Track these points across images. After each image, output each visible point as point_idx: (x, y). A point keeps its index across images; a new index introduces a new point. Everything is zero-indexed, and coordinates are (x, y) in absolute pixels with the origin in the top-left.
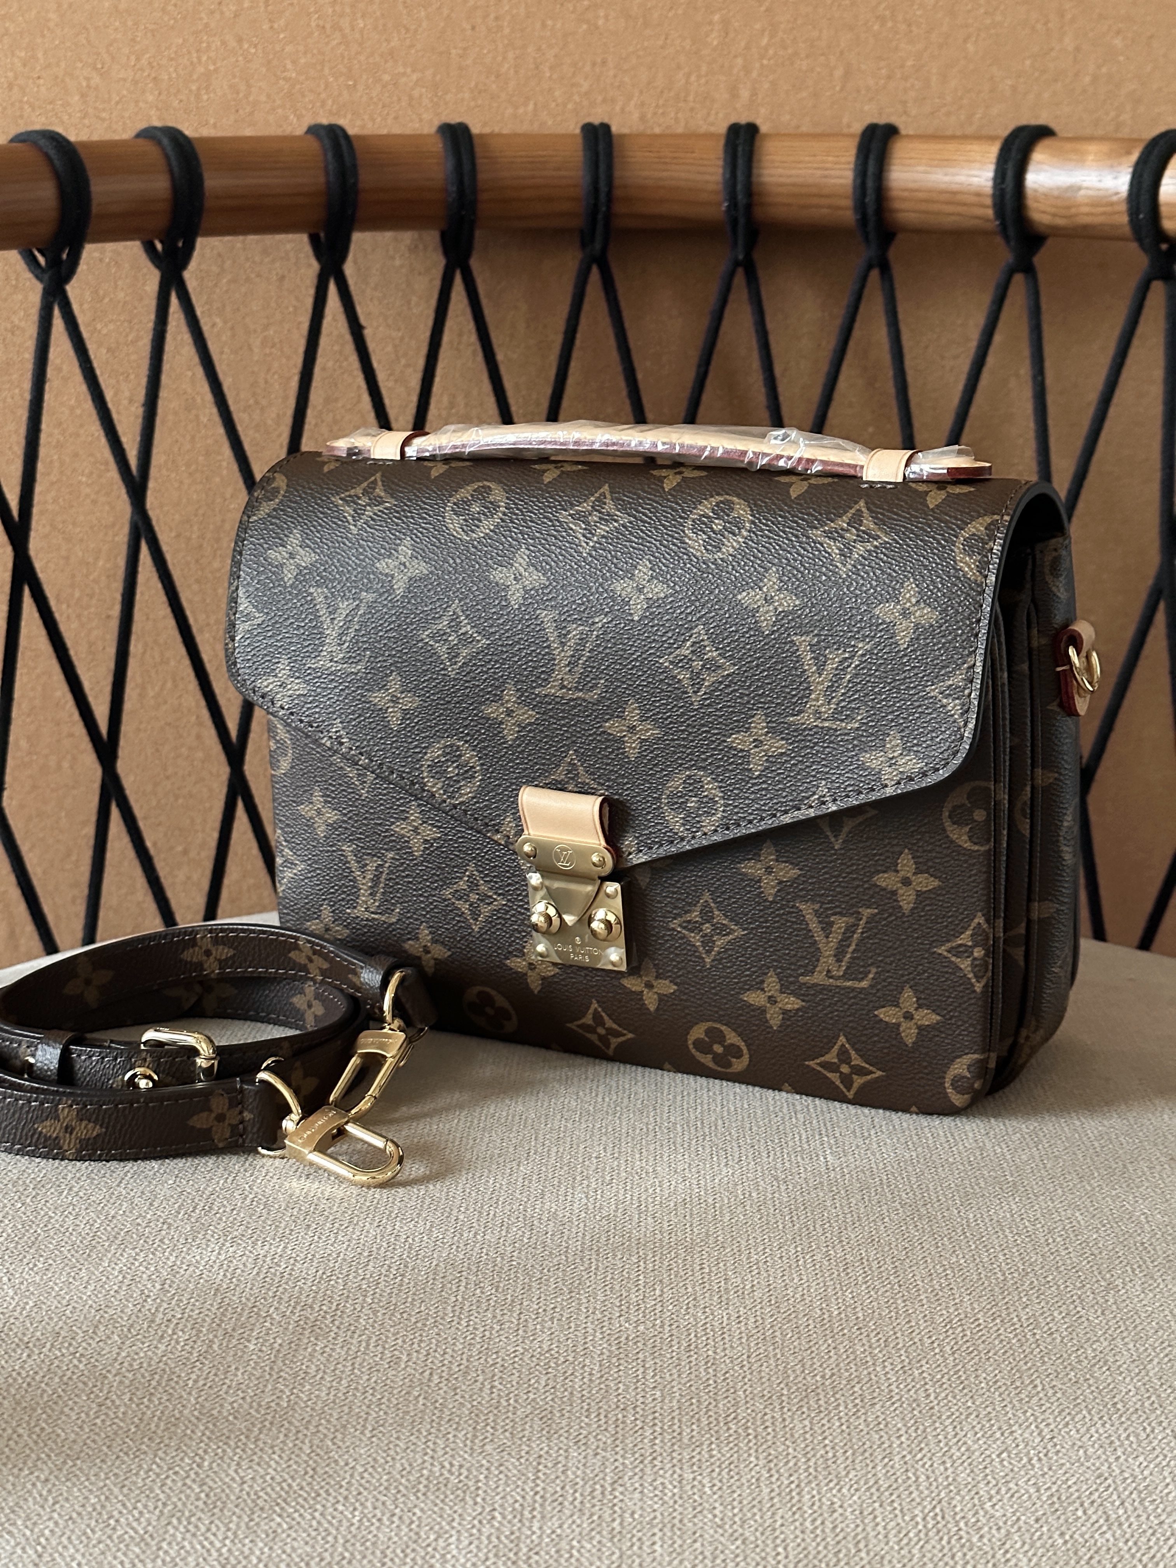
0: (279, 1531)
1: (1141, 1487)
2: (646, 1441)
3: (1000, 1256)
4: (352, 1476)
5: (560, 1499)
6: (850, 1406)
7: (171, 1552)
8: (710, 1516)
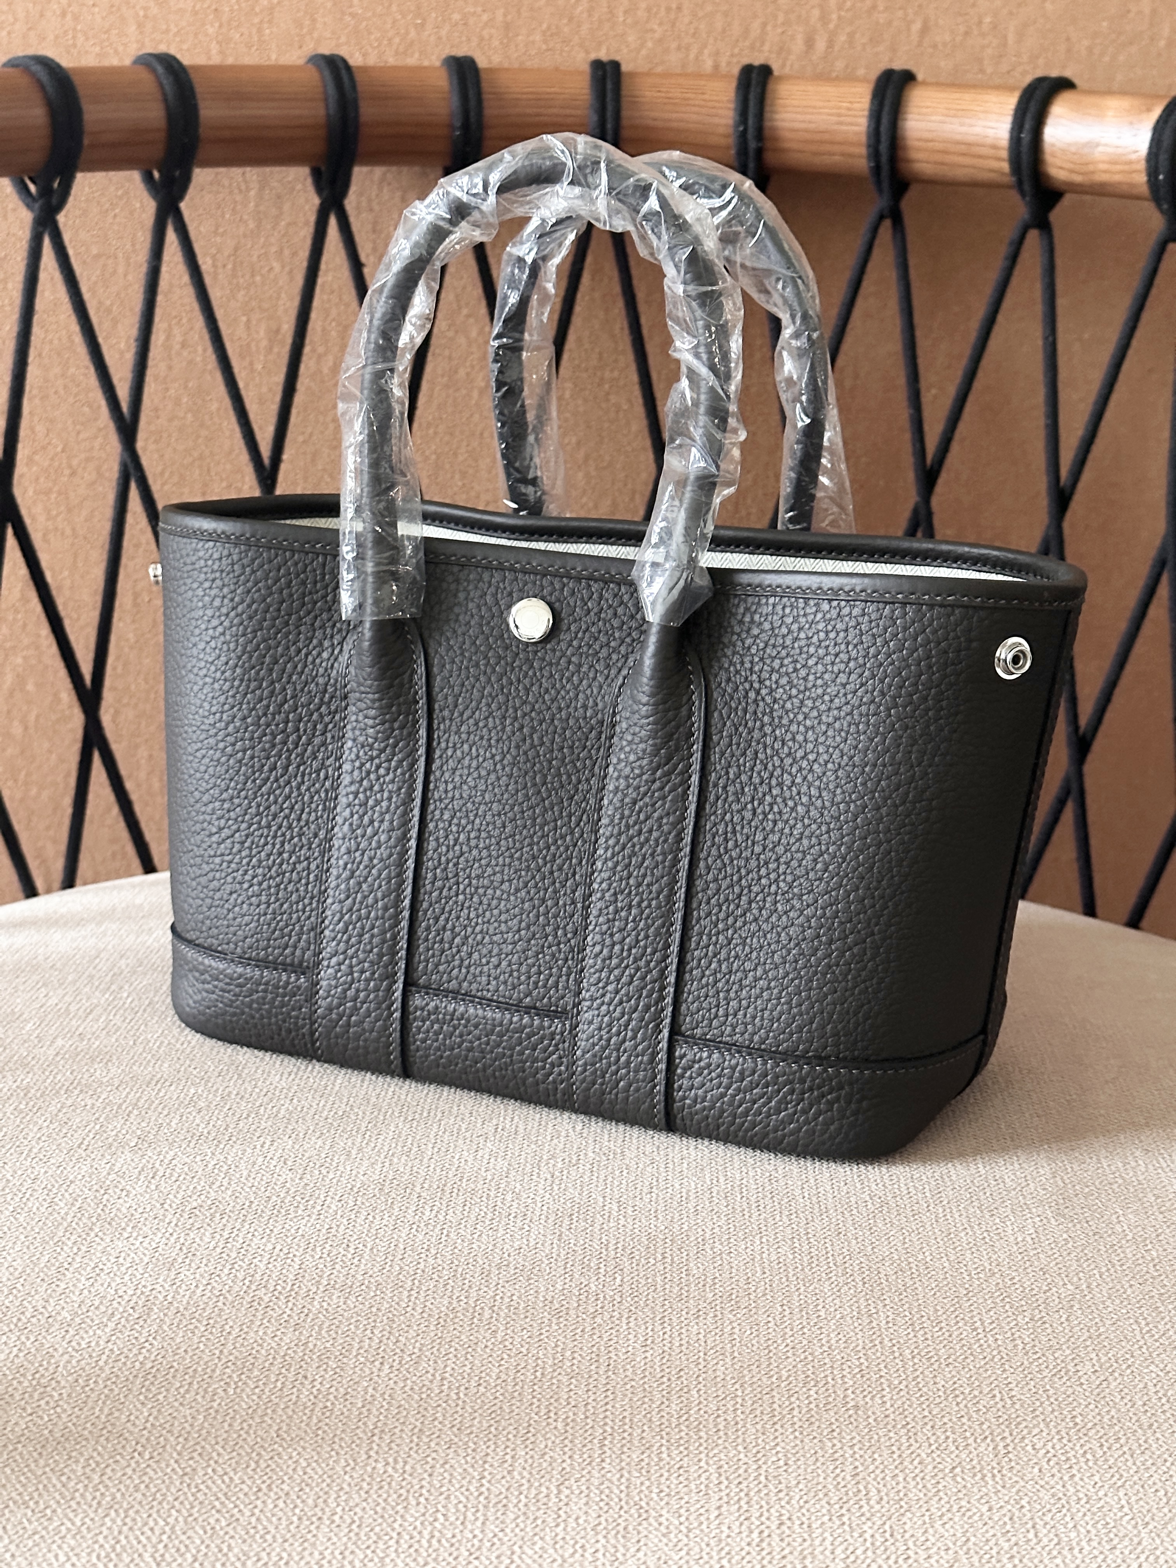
0: (218, 1528)
1: (1094, 1509)
2: (596, 1441)
3: (968, 1254)
4: (294, 1470)
5: (505, 1501)
6: (804, 1410)
7: (107, 1546)
8: (656, 1525)
